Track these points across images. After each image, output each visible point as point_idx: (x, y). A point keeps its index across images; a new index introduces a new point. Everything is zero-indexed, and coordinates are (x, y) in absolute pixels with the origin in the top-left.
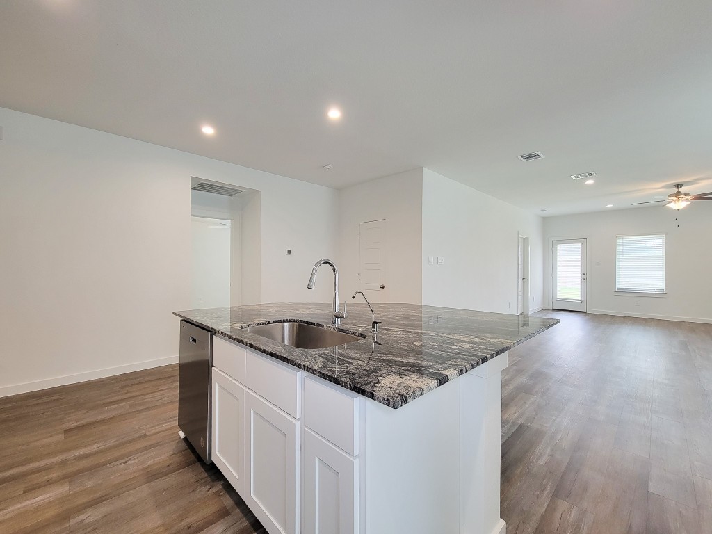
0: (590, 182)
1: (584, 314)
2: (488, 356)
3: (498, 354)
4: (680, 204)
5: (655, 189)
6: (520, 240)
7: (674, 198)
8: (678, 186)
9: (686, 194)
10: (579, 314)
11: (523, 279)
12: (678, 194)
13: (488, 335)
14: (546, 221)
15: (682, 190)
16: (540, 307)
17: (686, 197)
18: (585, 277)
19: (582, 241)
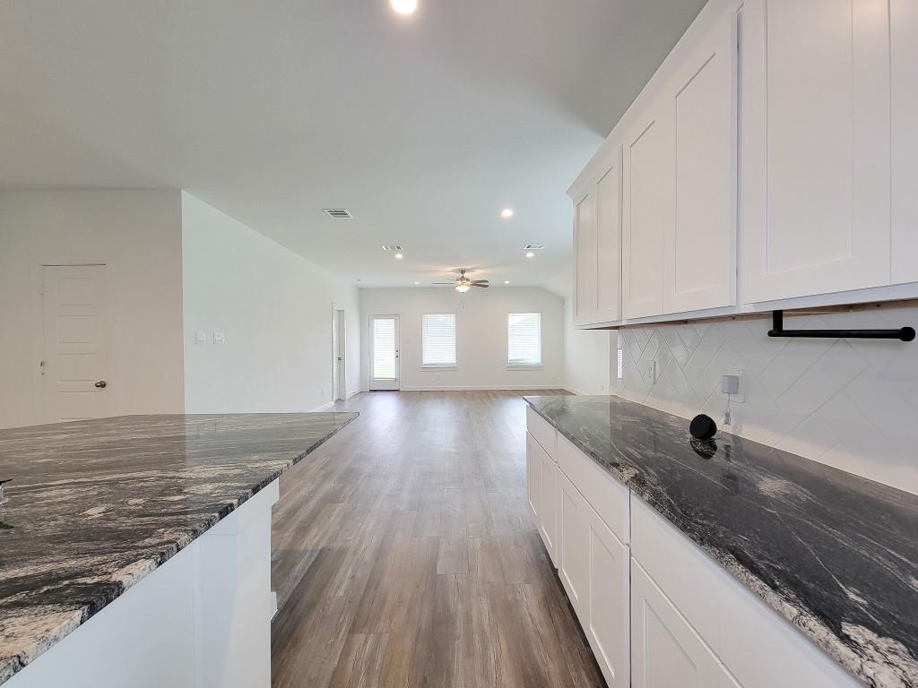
0: (399, 256)
1: (397, 393)
2: (235, 502)
3: (256, 490)
4: (463, 289)
5: (448, 271)
6: (335, 313)
7: (460, 282)
8: (463, 272)
9: (468, 280)
10: (394, 393)
11: (339, 359)
12: (463, 278)
13: (256, 457)
14: (363, 293)
15: (466, 275)
16: (356, 390)
17: (468, 283)
18: (398, 354)
19: (395, 316)
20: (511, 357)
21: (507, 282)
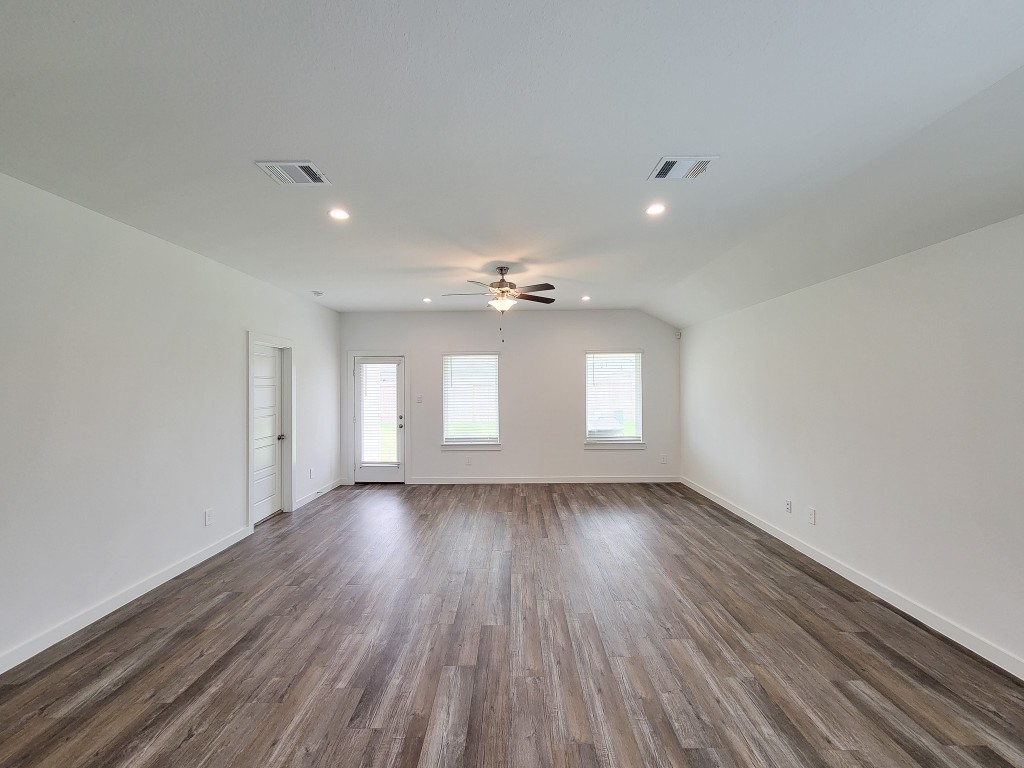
4: (504, 304)
7: (497, 291)
8: (503, 270)
9: (512, 287)
10: (395, 487)
11: (281, 438)
12: (502, 283)
17: (512, 291)
18: (402, 422)
19: (398, 359)
20: (590, 427)
21: (586, 298)
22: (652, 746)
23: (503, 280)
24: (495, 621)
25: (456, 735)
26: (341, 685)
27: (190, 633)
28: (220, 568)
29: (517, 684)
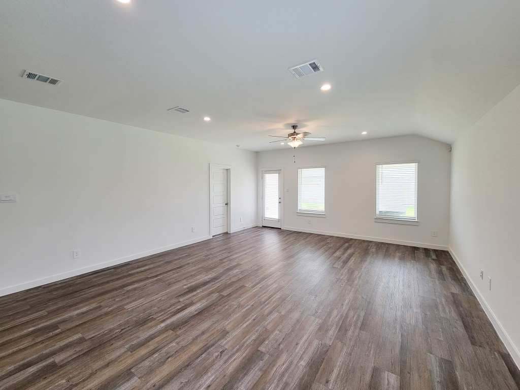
7: (291, 138)
8: (294, 127)
11: (227, 204)
12: (294, 134)
18: (280, 200)
19: (278, 171)
21: (364, 133)
22: (248, 343)
23: (295, 132)
24: (248, 285)
25: (196, 311)
26: (185, 287)
27: (170, 262)
28: (193, 247)
29: (230, 306)
